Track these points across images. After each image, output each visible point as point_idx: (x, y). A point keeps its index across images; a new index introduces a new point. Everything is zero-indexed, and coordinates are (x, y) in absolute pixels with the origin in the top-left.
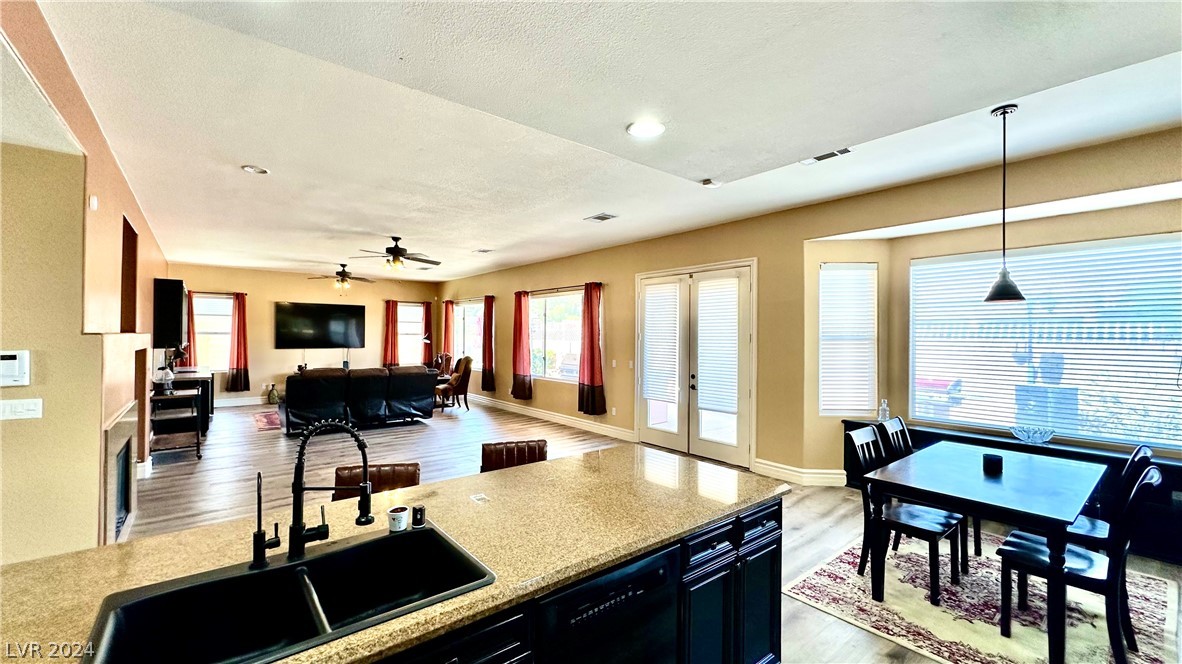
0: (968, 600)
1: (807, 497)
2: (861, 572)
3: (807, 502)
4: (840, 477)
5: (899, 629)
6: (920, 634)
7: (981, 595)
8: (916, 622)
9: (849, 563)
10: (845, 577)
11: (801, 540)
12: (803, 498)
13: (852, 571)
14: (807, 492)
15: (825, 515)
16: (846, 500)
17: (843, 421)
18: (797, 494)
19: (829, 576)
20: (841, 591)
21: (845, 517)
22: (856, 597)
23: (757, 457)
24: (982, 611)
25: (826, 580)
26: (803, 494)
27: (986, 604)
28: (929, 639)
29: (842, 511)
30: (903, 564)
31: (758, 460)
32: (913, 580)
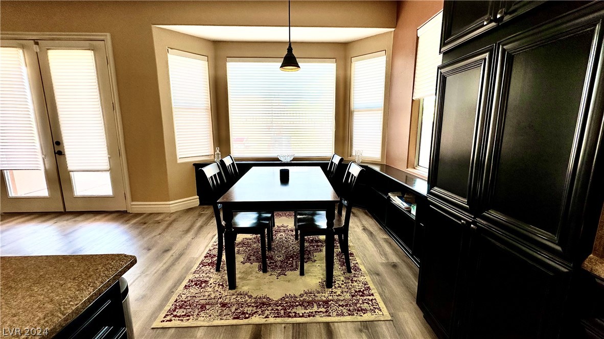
0: (279, 259)
1: (174, 221)
2: (218, 270)
3: (175, 225)
4: (195, 200)
5: (251, 308)
6: (263, 304)
7: (283, 252)
8: (260, 295)
9: (209, 265)
10: (207, 279)
11: (172, 259)
12: (170, 224)
13: (212, 271)
14: (173, 217)
15: (188, 231)
16: (200, 215)
17: (194, 165)
18: (167, 221)
19: (196, 284)
20: (207, 294)
21: (201, 227)
22: (217, 294)
23: (132, 201)
24: (287, 263)
25: (194, 290)
26: (172, 219)
27: (287, 258)
28: (270, 305)
29: (198, 224)
30: (241, 248)
31: (134, 203)
32: (249, 259)
